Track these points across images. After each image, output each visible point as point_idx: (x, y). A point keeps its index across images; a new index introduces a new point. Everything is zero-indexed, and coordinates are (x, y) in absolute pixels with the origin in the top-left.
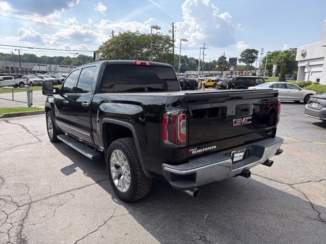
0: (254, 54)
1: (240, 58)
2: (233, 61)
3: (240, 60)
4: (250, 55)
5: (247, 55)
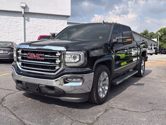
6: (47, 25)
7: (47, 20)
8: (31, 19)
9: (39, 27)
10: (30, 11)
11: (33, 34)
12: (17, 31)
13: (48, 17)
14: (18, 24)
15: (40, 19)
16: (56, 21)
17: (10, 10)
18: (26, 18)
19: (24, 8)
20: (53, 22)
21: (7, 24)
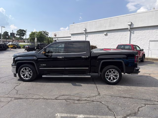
0: (24, 32)
1: (17, 33)
2: (12, 34)
3: (17, 35)
4: (22, 33)
5: (20, 32)
6: (148, 34)
7: (148, 31)
8: (135, 32)
9: (141, 37)
10: (134, 27)
11: (136, 42)
12: (125, 41)
13: (149, 28)
14: (126, 36)
15: (142, 31)
16: (157, 30)
17: (121, 28)
18: (132, 32)
19: (130, 25)
20: (153, 31)
21: (120, 37)
